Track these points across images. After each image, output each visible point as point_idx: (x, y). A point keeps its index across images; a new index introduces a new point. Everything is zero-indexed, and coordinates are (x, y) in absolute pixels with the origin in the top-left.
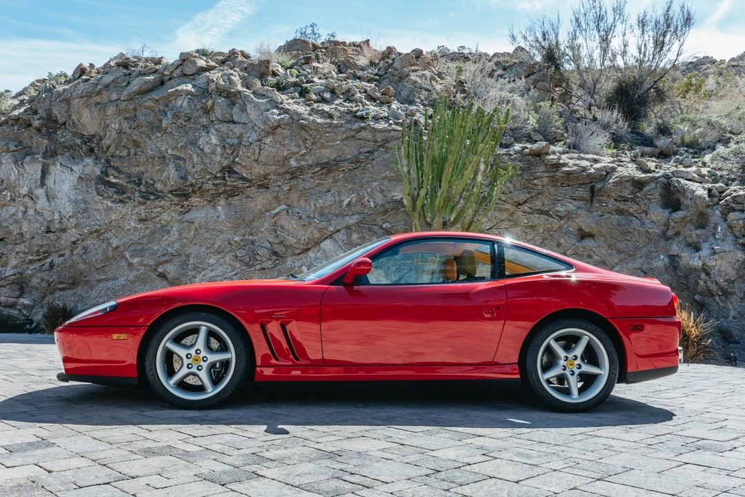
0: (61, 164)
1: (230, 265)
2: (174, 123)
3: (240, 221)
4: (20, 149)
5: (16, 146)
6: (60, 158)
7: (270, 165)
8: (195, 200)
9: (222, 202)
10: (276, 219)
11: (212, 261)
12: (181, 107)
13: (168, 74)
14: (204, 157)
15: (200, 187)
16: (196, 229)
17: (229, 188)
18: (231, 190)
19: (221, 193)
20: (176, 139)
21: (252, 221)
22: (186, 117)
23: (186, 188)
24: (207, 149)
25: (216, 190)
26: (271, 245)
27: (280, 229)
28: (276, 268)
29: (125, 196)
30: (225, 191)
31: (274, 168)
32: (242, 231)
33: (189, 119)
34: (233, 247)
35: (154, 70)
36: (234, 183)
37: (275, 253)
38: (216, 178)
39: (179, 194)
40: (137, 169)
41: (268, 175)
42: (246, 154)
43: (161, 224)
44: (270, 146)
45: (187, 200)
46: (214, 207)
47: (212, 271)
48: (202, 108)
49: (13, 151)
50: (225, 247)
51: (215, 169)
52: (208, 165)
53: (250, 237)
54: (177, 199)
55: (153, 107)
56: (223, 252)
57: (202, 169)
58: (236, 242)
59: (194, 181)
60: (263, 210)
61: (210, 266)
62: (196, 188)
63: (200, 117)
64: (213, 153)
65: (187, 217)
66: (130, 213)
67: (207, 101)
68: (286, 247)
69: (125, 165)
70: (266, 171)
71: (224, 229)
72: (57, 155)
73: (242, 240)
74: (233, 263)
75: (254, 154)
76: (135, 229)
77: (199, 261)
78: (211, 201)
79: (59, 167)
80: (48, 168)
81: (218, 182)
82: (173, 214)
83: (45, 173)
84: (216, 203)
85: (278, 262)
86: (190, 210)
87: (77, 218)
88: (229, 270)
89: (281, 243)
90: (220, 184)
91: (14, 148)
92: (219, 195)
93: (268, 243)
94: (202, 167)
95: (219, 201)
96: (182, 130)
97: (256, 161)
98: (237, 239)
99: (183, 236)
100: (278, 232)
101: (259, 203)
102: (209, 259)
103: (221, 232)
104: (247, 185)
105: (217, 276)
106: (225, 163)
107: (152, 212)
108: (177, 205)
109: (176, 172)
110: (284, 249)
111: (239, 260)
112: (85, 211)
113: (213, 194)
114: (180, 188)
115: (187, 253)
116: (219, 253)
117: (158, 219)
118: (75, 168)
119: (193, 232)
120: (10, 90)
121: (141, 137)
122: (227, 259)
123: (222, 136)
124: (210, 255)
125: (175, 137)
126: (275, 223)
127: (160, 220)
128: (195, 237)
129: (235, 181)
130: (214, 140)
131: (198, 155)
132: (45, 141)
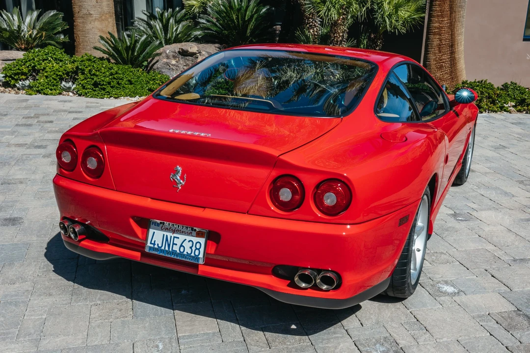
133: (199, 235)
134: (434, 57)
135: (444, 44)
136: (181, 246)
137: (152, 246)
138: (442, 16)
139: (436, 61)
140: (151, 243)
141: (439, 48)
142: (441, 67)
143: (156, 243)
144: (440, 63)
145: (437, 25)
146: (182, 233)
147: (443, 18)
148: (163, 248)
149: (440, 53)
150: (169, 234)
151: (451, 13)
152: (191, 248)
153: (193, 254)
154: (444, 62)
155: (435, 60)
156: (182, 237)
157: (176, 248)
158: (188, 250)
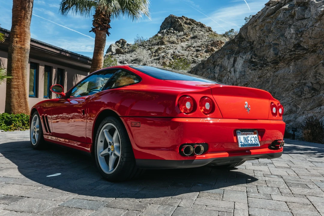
0: (240, 56)
1: (291, 97)
2: (276, 27)
3: (299, 73)
4: (231, 53)
5: (230, 52)
6: (241, 54)
7: (318, 39)
8: (281, 64)
9: (293, 64)
10: (316, 69)
11: (284, 95)
12: (280, 18)
13: (284, 2)
14: (287, 41)
15: (283, 58)
16: (279, 79)
17: (297, 56)
18: (298, 56)
19: (293, 59)
20: (276, 35)
21: (306, 72)
22: (281, 23)
23: (277, 59)
24: (288, 37)
25: (290, 58)
26: (312, 85)
27: (318, 75)
28: (313, 98)
29: (256, 67)
30: (295, 57)
31: (320, 40)
32: (299, 78)
33: (283, 23)
34: (294, 87)
35: (277, 3)
36: (299, 53)
37: (314, 89)
38: (291, 51)
39: (274, 63)
40: (263, 53)
41: (317, 44)
42: (305, 35)
43: (267, 78)
44: (318, 27)
45: (277, 65)
46: (289, 66)
47: (282, 100)
48: (290, 16)
49: (229, 54)
50: (290, 87)
51: (291, 47)
52: (288, 45)
53: (304, 81)
54: (273, 65)
55: (270, 21)
56: (289, 90)
57: (285, 48)
58: (295, 84)
59: (281, 55)
60: (312, 65)
61: (283, 97)
62: (281, 58)
63: (289, 20)
64: (291, 38)
65: (276, 74)
66: (256, 74)
67: (292, 11)
68: (321, 85)
69: (258, 52)
70: (315, 42)
71: (291, 78)
72: (240, 53)
73: (298, 83)
74: (292, 96)
75: (309, 34)
76: (257, 82)
77: (278, 96)
78: (287, 64)
79: (239, 58)
80: (236, 59)
81: (292, 53)
82: (271, 73)
83: (235, 61)
84: (289, 65)
85: (314, 94)
86: (278, 70)
87: (240, 79)
88: (290, 100)
89: (318, 83)
90: (293, 54)
91: (229, 53)
92: (291, 60)
93: (311, 84)
94: (285, 47)
95: (291, 63)
96: (279, 30)
97: (310, 38)
98: (296, 83)
99: (273, 83)
100: (317, 77)
101: (310, 61)
102: (283, 94)
103: (290, 79)
104: (305, 52)
105: (284, 103)
106: (296, 42)
107: (263, 73)
108: (273, 68)
109: (273, 52)
110: (319, 86)
111: (295, 94)
112: (244, 75)
113: (289, 60)
114: (275, 59)
115: (274, 91)
116: (287, 91)
117: (265, 76)
118: (244, 57)
119: (277, 81)
120: (233, 29)
121: (264, 38)
122: (290, 94)
123: (297, 28)
124: (283, 92)
125: (275, 34)
126: (316, 72)
127: (266, 76)
128: (278, 83)
129: (299, 51)
130: (292, 31)
131: (284, 41)
132: (237, 47)
133: (255, 134)
134: (16, 101)
135: (21, 94)
136: (251, 140)
137: (241, 144)
138: (18, 79)
139: (18, 103)
140: (240, 143)
141: (19, 96)
142: (21, 106)
143: (242, 142)
144: (20, 104)
145: (16, 83)
146: (249, 134)
147: (19, 80)
148: (245, 143)
149: (19, 99)
150: (245, 136)
151: (23, 78)
152: (254, 140)
153: (256, 143)
154: (22, 103)
155: (16, 102)
156: (250, 136)
157: (250, 142)
158: (254, 142)
